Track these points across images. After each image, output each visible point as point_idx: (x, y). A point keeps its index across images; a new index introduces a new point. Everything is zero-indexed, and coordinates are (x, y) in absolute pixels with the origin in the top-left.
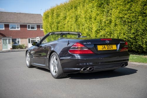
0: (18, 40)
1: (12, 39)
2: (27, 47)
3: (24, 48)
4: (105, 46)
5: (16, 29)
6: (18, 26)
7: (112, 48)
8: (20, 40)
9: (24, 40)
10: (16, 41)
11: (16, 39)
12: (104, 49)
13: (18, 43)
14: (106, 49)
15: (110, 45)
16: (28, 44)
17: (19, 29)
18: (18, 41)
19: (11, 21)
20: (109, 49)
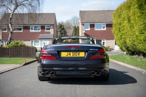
0: (104, 41)
1: (96, 40)
2: (113, 50)
3: (109, 51)
4: (70, 53)
5: (102, 29)
6: (104, 26)
7: (79, 55)
8: (105, 41)
9: (110, 41)
10: (100, 42)
11: (101, 40)
12: (69, 56)
13: (103, 44)
14: (71, 56)
15: (77, 52)
16: (114, 46)
17: (105, 29)
18: (104, 43)
19: (97, 21)
20: (75, 56)
